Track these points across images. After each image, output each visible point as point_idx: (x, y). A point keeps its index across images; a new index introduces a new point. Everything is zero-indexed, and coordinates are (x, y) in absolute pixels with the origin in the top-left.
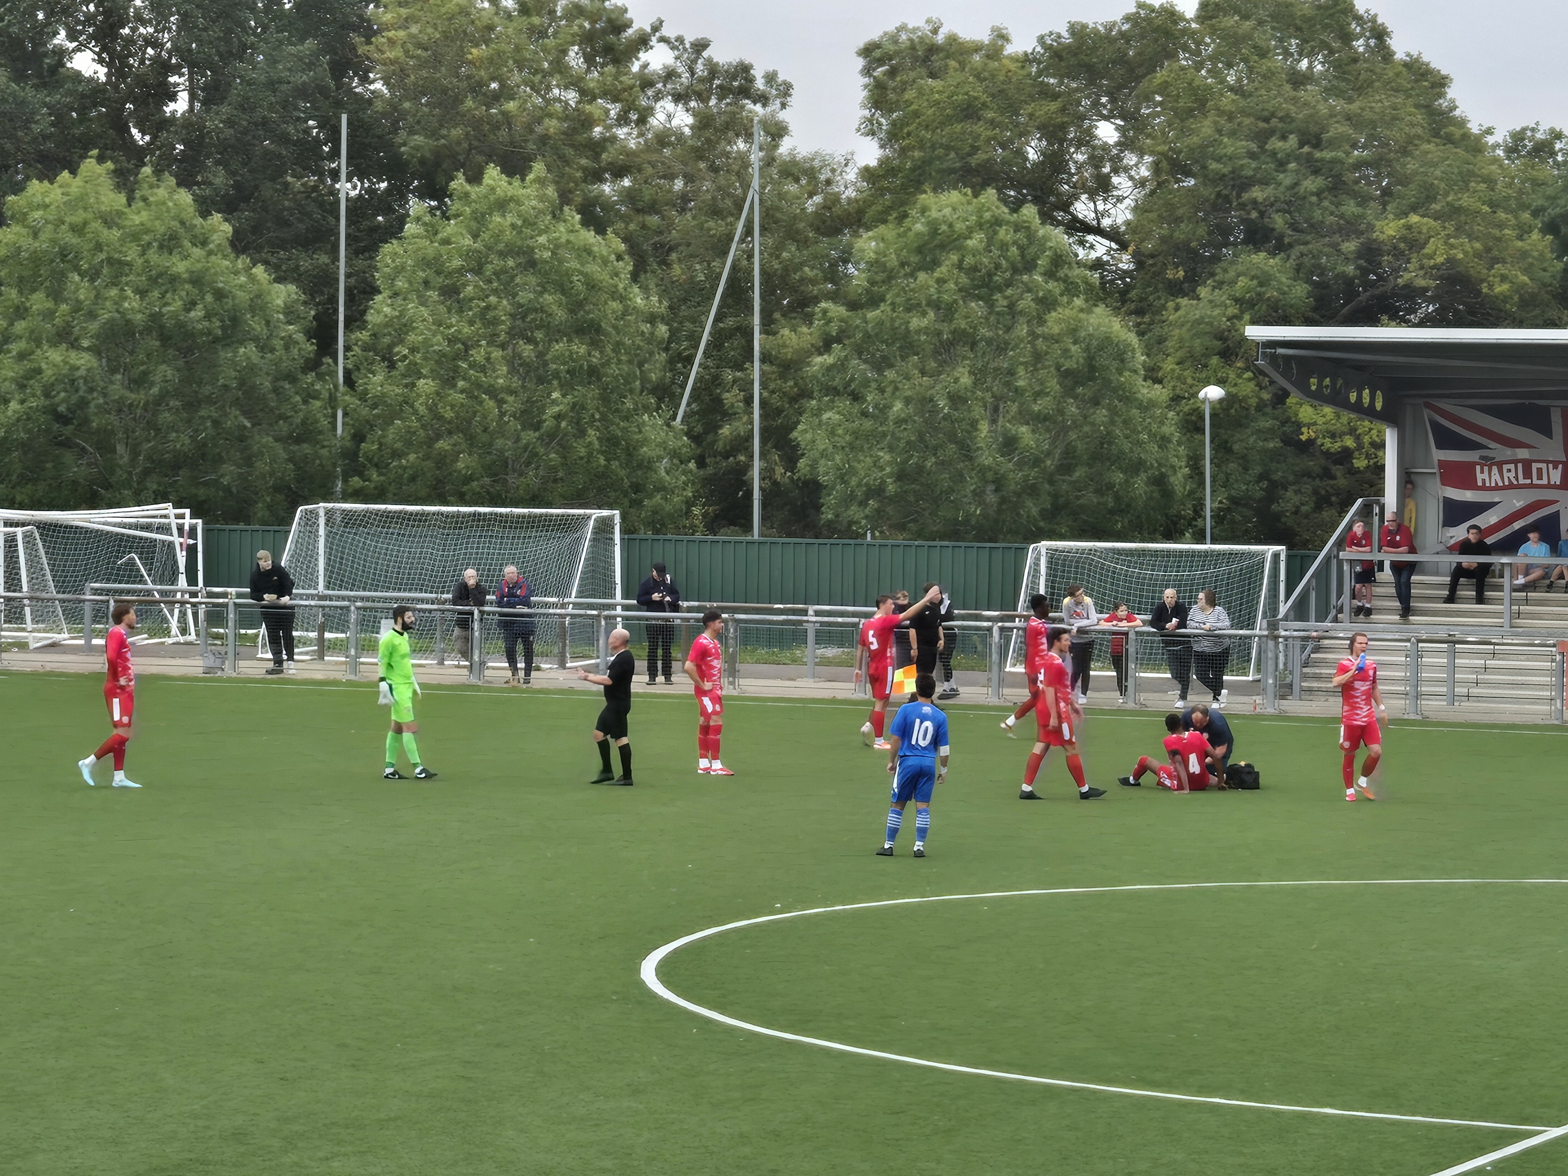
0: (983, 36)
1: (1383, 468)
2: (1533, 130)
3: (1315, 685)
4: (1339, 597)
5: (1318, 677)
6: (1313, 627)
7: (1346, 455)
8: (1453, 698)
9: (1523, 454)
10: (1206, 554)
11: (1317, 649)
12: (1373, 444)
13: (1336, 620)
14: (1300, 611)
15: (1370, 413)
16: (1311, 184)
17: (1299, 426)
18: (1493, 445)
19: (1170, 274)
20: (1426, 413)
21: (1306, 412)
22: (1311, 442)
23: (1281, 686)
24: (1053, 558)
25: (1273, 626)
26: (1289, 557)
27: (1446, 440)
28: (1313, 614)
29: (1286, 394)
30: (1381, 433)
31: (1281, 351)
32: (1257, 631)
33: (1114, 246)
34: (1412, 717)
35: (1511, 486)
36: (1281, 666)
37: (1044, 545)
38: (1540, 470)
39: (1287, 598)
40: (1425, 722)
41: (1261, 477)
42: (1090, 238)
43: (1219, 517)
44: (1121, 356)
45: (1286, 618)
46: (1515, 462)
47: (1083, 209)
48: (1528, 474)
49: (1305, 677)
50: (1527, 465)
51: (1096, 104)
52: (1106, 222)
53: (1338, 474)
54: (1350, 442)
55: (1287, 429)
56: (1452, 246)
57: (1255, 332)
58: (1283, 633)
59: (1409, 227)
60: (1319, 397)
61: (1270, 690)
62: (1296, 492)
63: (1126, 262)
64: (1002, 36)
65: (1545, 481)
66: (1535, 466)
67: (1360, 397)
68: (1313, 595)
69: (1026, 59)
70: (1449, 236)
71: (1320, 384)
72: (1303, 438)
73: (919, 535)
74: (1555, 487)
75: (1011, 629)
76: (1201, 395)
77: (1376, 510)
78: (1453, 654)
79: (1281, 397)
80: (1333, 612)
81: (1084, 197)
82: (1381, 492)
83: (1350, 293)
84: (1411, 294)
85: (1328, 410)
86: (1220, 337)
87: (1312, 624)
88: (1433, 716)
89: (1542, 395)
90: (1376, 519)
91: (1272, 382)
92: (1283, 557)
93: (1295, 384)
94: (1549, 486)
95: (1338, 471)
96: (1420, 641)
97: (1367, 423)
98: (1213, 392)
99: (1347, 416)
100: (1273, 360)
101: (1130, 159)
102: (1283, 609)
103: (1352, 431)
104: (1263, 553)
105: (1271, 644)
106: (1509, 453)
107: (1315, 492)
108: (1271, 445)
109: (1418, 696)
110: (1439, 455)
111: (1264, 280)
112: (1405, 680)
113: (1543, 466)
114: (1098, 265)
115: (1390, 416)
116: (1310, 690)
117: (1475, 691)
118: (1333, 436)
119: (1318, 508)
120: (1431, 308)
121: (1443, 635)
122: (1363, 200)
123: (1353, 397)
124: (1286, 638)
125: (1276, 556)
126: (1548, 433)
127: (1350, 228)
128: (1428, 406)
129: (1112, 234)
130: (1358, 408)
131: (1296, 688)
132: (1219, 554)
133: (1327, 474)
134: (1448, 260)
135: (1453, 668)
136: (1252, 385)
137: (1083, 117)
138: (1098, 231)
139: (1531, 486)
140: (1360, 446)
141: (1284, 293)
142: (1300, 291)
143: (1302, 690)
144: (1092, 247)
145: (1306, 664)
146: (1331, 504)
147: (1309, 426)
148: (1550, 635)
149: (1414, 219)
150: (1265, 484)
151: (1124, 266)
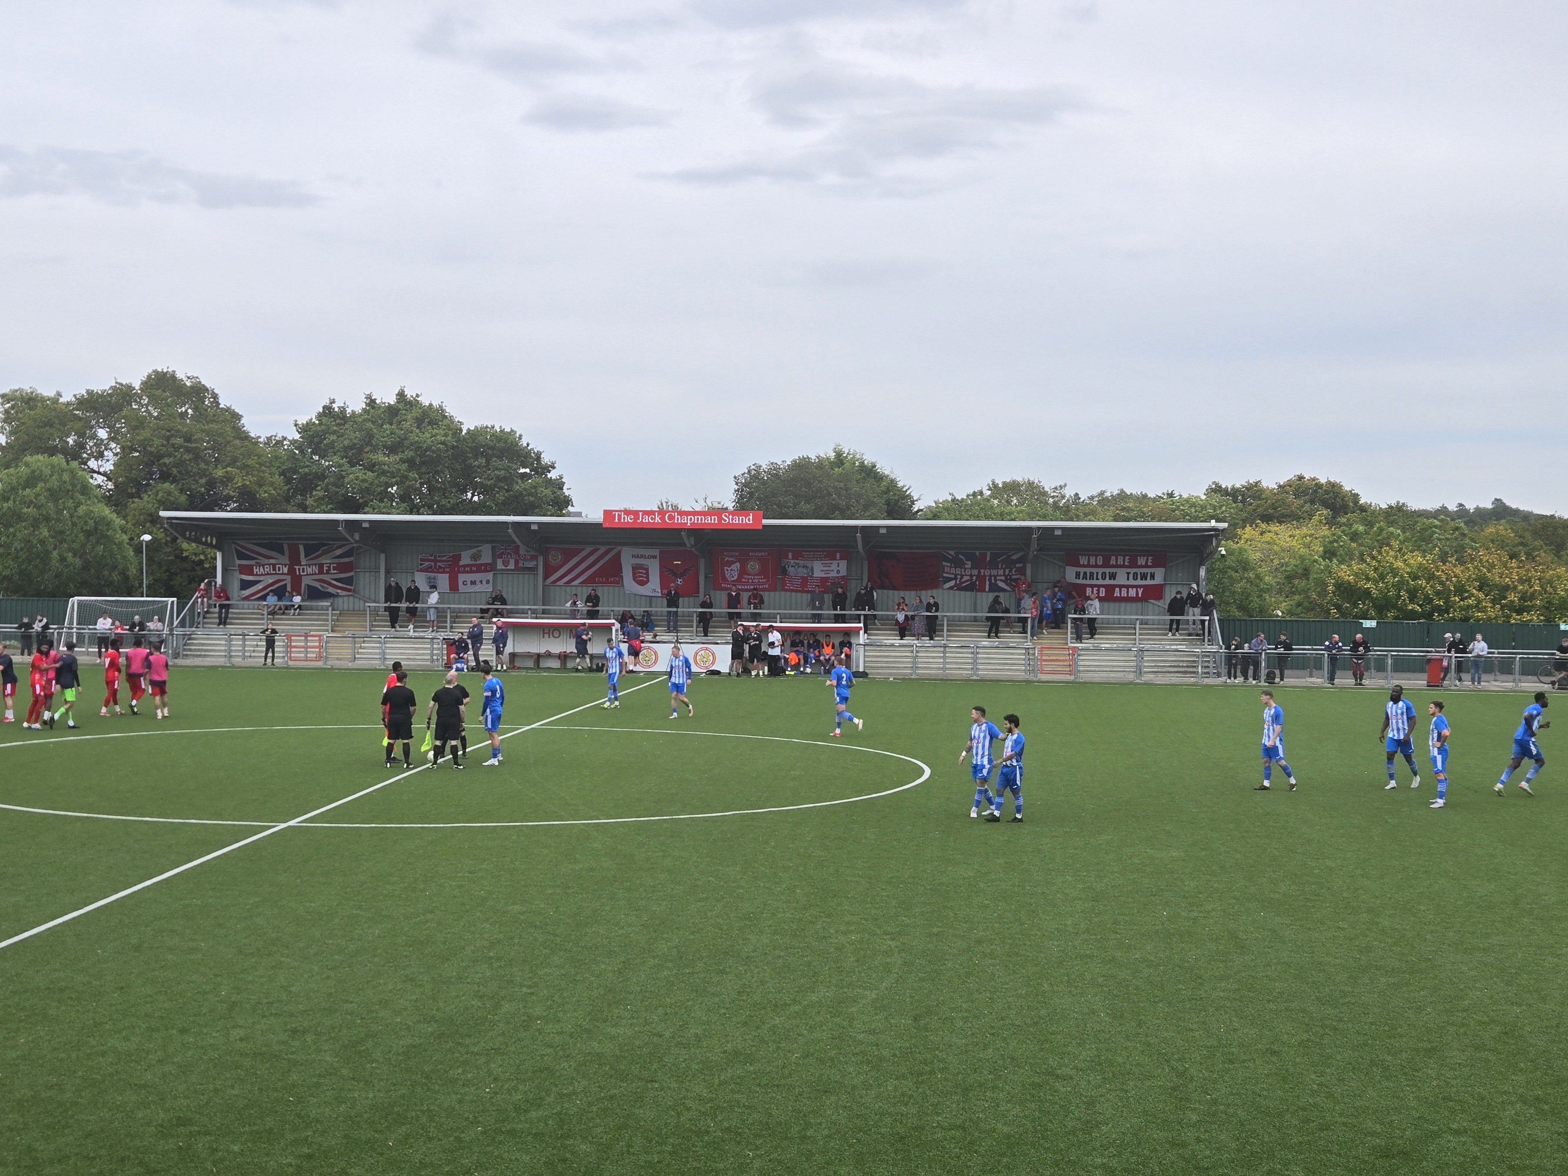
0: (52, 394)
1: (216, 567)
2: (275, 436)
3: (189, 653)
4: (198, 619)
5: (190, 650)
6: (188, 630)
7: (201, 562)
8: (244, 657)
9: (273, 561)
10: (144, 601)
11: (190, 639)
12: (212, 558)
13: (197, 627)
14: (182, 624)
15: (211, 545)
16: (187, 457)
17: (182, 551)
18: (260, 558)
19: (129, 491)
20: (233, 546)
21: (185, 545)
22: (187, 557)
23: (175, 654)
24: (80, 603)
25: (171, 630)
26: (178, 603)
27: (241, 556)
28: (187, 625)
29: (177, 538)
30: (215, 554)
31: (174, 521)
32: (165, 632)
33: (106, 479)
34: (228, 665)
35: (268, 574)
36: (175, 646)
37: (76, 598)
38: (279, 568)
39: (177, 619)
40: (233, 666)
41: (166, 571)
42: (95, 475)
43: (149, 587)
44: (109, 524)
45: (177, 627)
46: (269, 565)
47: (93, 464)
48: (274, 569)
49: (184, 650)
50: (274, 566)
51: (98, 422)
52: (102, 470)
53: (198, 569)
54: (202, 557)
55: (177, 552)
56: (244, 480)
57: (163, 514)
58: (175, 633)
59: (227, 472)
60: (189, 540)
61: (170, 655)
62: (181, 577)
63: (110, 485)
64: (59, 394)
65: (281, 572)
66: (277, 566)
67: (206, 540)
68: (188, 618)
69: (68, 404)
70: (243, 476)
71: (190, 534)
72: (184, 555)
73: (24, 595)
74: (285, 574)
75: (62, 633)
76: (142, 539)
77: (213, 584)
78: (244, 640)
79: (175, 539)
80: (196, 624)
81: (93, 459)
82: (215, 577)
83: (203, 499)
84: (228, 499)
85: (194, 545)
86: (151, 515)
87: (187, 629)
88: (237, 665)
89: (280, 539)
90: (213, 588)
91: (171, 534)
92: (175, 603)
93: (180, 535)
94: (283, 574)
95: (198, 568)
96: (231, 635)
97: (209, 550)
98: (147, 537)
99: (201, 547)
100: (171, 525)
101: (113, 445)
102: (175, 623)
103: (203, 553)
104: (167, 601)
105: (171, 637)
106: (266, 561)
107: (189, 576)
108: (170, 558)
109: (231, 657)
110: (238, 562)
111: (169, 494)
112: (225, 651)
113: (281, 566)
114: (99, 486)
115: (218, 547)
116: (187, 655)
117: (253, 654)
118: (196, 554)
119: (190, 583)
120: (235, 505)
121: (241, 633)
122: (208, 463)
123: (204, 539)
124: (177, 635)
125: (173, 602)
126: (283, 553)
127: (203, 474)
128: (234, 543)
129: (104, 474)
130: (206, 543)
131: (181, 655)
132: (149, 601)
133: (194, 570)
134: (243, 485)
135: (244, 646)
136: (163, 534)
137: (92, 427)
138: (99, 473)
139: (276, 574)
140: (207, 559)
141: (176, 499)
142: (183, 498)
143: (184, 655)
144: (96, 479)
145: (185, 645)
146: (195, 581)
147: (186, 551)
148: (283, 632)
149: (229, 469)
150: (168, 574)
151: (109, 487)
